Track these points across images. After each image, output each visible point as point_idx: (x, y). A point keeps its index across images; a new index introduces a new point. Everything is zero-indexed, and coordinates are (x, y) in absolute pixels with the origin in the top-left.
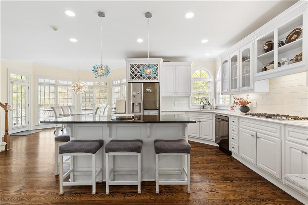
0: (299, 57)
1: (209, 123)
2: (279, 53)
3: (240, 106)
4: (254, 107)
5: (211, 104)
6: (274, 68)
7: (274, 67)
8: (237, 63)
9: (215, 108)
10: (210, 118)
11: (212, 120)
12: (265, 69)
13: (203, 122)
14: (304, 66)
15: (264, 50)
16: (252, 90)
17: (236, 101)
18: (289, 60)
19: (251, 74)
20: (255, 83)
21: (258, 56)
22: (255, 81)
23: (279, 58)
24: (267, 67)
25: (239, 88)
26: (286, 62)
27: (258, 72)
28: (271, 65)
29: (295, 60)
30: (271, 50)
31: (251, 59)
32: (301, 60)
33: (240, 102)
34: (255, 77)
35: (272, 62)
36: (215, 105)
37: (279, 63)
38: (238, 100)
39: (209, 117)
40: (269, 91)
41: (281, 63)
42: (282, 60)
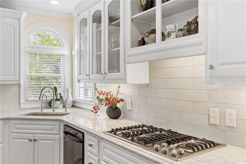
0: (193, 27)
1: (52, 142)
2: (164, 15)
3: (107, 106)
4: (128, 108)
5: (64, 98)
6: (155, 42)
7: (155, 39)
8: (101, 27)
9: (71, 104)
10: (54, 132)
11: (58, 136)
12: (142, 42)
13: (41, 141)
14: (201, 44)
15: (141, 6)
16: (124, 80)
17: (101, 97)
18: (177, 30)
19: (121, 48)
20: (128, 66)
21: (132, 15)
22: (128, 64)
23: (164, 24)
24: (146, 39)
25: (103, 73)
26: (173, 32)
27: (132, 46)
28: (152, 36)
29: (187, 31)
30: (151, 7)
31: (121, 20)
32: (196, 31)
33: (107, 99)
34: (128, 56)
35: (153, 30)
36: (70, 99)
37: (163, 34)
38: (104, 94)
39: (53, 130)
40: (148, 83)
41: (166, 34)
42: (167, 28)
